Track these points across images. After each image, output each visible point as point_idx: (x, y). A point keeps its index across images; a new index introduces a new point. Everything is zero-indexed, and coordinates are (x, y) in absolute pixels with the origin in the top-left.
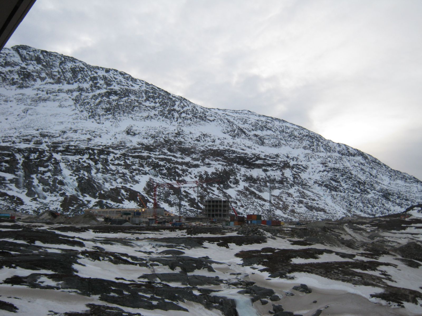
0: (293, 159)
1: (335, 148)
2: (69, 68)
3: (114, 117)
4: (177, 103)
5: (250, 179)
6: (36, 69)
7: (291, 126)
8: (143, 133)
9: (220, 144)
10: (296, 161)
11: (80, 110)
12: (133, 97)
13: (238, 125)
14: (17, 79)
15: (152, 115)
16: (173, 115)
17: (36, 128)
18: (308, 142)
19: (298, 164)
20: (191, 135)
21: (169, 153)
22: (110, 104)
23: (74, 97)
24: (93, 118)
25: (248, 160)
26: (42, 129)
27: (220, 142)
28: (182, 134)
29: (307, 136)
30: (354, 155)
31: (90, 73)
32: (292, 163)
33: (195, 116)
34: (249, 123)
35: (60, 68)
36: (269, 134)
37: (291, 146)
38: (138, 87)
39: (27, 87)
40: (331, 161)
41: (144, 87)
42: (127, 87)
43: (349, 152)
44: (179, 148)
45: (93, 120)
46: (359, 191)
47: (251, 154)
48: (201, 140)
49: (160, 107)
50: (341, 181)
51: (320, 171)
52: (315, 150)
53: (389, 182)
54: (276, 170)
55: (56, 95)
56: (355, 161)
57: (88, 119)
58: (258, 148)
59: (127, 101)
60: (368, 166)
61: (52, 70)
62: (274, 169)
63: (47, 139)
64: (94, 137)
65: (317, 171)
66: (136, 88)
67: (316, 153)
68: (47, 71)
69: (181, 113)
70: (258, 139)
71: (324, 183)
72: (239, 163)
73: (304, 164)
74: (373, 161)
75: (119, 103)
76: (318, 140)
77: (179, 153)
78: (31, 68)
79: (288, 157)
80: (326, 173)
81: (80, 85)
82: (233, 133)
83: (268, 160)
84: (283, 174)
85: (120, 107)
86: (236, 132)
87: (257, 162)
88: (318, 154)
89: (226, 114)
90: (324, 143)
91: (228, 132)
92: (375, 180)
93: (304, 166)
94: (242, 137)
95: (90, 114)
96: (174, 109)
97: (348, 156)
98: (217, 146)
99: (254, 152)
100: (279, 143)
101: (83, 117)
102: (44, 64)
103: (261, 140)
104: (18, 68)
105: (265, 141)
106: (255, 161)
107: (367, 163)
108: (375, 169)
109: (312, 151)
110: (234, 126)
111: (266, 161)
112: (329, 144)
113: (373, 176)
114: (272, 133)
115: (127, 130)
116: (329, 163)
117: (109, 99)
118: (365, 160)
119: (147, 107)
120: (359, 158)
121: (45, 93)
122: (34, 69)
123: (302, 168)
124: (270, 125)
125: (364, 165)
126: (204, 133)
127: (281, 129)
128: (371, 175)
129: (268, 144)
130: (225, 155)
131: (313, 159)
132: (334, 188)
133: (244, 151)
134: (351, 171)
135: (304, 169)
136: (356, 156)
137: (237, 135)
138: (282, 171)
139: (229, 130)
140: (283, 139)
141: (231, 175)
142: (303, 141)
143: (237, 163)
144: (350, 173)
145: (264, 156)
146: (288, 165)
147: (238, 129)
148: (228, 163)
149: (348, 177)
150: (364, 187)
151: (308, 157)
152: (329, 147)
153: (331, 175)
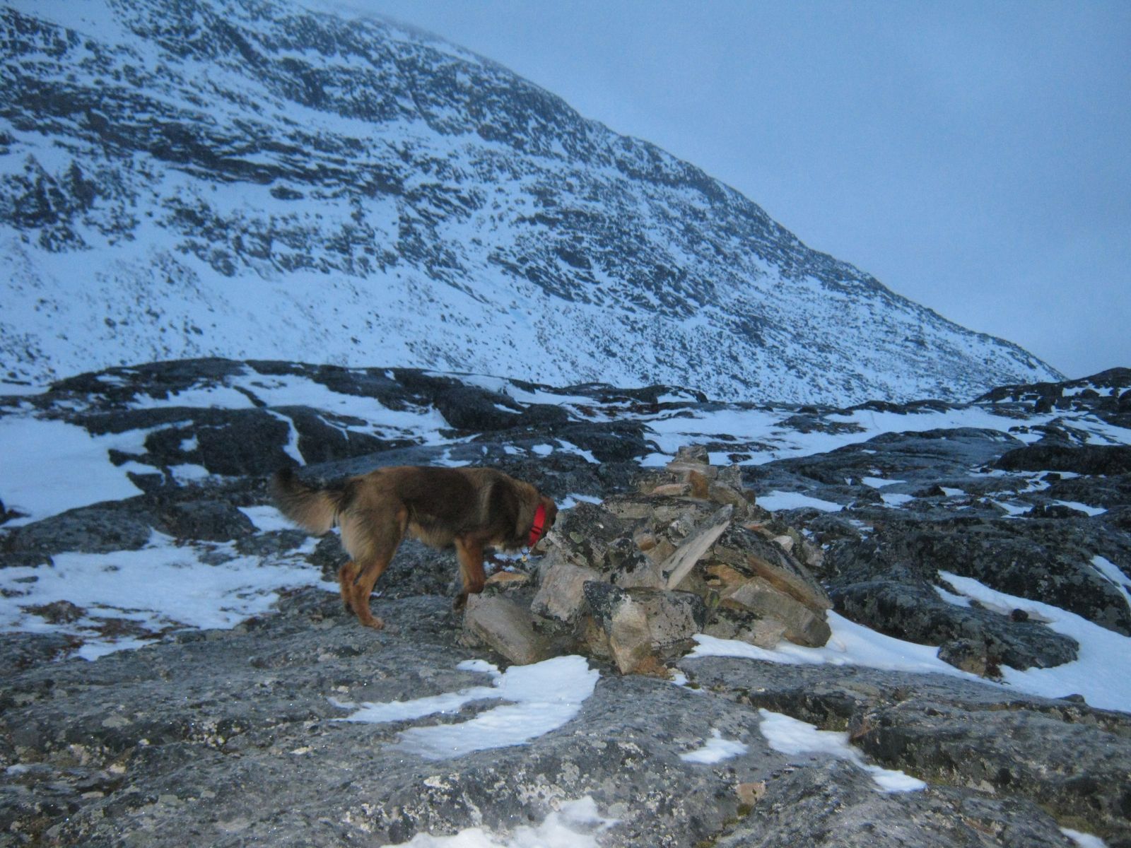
0: (425, 166)
1: (609, 150)
5: (189, 217)
10: (438, 173)
19: (439, 187)
25: (208, 143)
30: (674, 184)
32: (416, 180)
40: (577, 189)
46: (655, 301)
47: (230, 124)
50: (592, 261)
51: (522, 220)
53: (776, 282)
54: (335, 196)
56: (673, 201)
60: (718, 221)
62: (328, 192)
65: (514, 216)
71: (527, 266)
72: (160, 152)
74: (742, 212)
79: (406, 156)
82: (182, 36)
83: (308, 155)
84: (358, 217)
87: (249, 158)
88: (539, 161)
92: (730, 269)
93: (465, 194)
97: (655, 182)
99: (247, 115)
100: (389, 102)
106: (242, 152)
107: (716, 214)
111: (298, 157)
113: (725, 257)
123: (456, 202)
125: (702, 220)
128: (718, 251)
129: (336, 101)
130: (95, 111)
131: (507, 175)
132: (563, 284)
133: (200, 105)
134: (642, 229)
135: (464, 207)
136: (681, 185)
137: (198, 48)
138: (358, 202)
139: (164, 24)
140: (409, 93)
141: (101, 193)
142: (485, 110)
143: (150, 150)
144: (636, 237)
145: (292, 138)
146: (392, 182)
147: (212, 29)
148: (107, 147)
149: (625, 248)
150: (677, 289)
151: (490, 165)
152: (586, 145)
153: (560, 238)
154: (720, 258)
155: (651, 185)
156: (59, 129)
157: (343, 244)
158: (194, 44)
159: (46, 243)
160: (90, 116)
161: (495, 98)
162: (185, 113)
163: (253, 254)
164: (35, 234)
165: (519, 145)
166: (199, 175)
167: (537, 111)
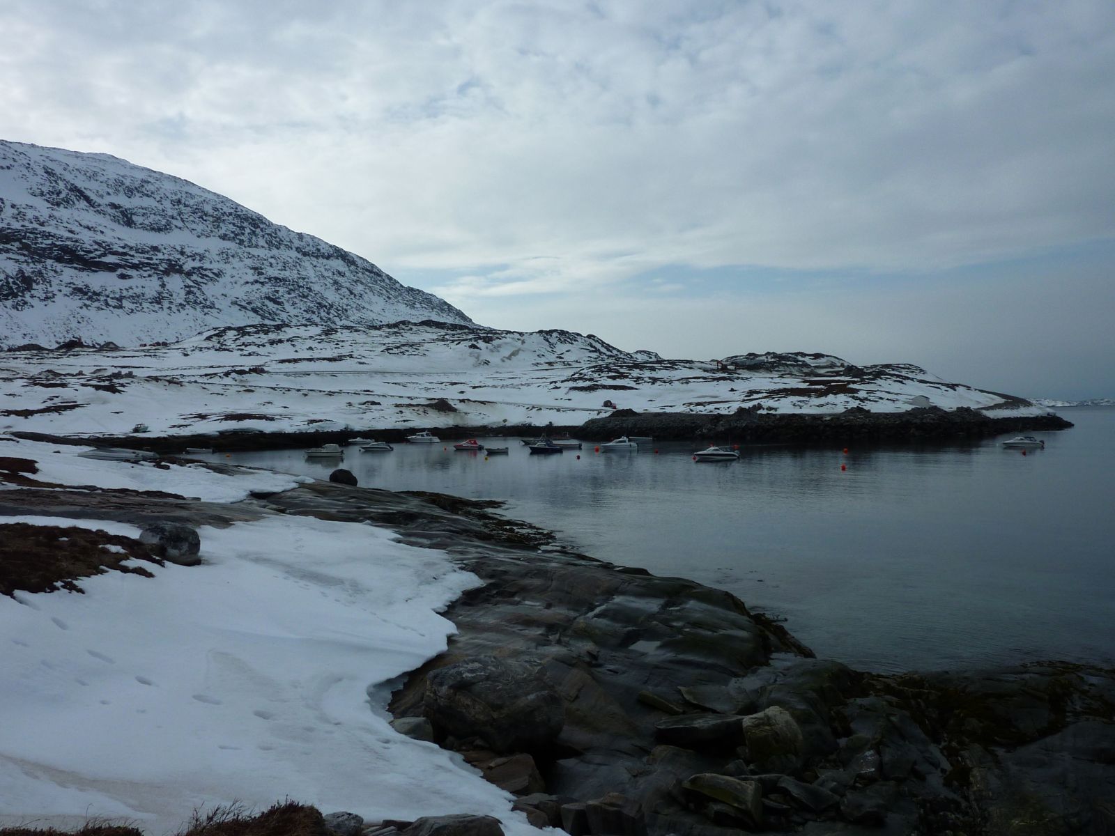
0: (193, 257)
1: (291, 242)
5: (80, 291)
7: (200, 193)
9: (13, 218)
10: (200, 261)
13: (71, 181)
18: (231, 226)
19: (202, 268)
25: (82, 253)
27: (15, 211)
29: (231, 214)
30: (328, 257)
32: (189, 265)
34: (102, 179)
36: (145, 205)
37: (194, 232)
40: (274, 265)
43: (318, 250)
46: (317, 320)
47: (91, 242)
50: (285, 302)
51: (247, 283)
52: (246, 243)
53: (382, 307)
54: (150, 276)
56: (327, 267)
58: (114, 230)
60: (352, 277)
62: (145, 274)
65: (242, 281)
67: (248, 250)
70: (118, 214)
71: (252, 306)
72: (59, 259)
73: (216, 267)
74: (367, 270)
76: (255, 224)
79: (182, 253)
80: (258, 286)
82: (55, 196)
83: (133, 256)
84: (163, 286)
86: (63, 195)
87: (104, 259)
88: (254, 251)
89: (47, 157)
90: (269, 231)
91: (42, 194)
92: (357, 302)
93: (215, 271)
94: (77, 206)
97: (317, 257)
98: (5, 221)
99: (99, 238)
100: (168, 224)
103: (126, 216)
105: (134, 218)
106: (100, 256)
107: (351, 273)
109: (240, 244)
110: (59, 182)
111: (128, 257)
112: (280, 234)
113: (355, 296)
114: (155, 204)
116: (268, 268)
118: (349, 267)
120: (338, 264)
123: (211, 275)
124: (150, 187)
125: (343, 276)
127: (174, 198)
128: (351, 293)
129: (141, 224)
130: (24, 241)
131: (237, 259)
132: (270, 314)
133: (74, 234)
134: (311, 284)
135: (216, 278)
136: (332, 258)
137: (65, 202)
138: (161, 278)
139: (45, 189)
140: (178, 217)
141: (35, 281)
142: (221, 225)
143: (54, 259)
144: (307, 288)
145: (123, 248)
146: (177, 267)
147: (70, 190)
148: (32, 258)
149: (301, 294)
150: (328, 314)
151: (227, 255)
152: (278, 240)
153: (267, 291)
154: (352, 296)
155: (315, 259)
156: (7, 251)
157: (158, 300)
158: (63, 200)
159: (15, 307)
160: (21, 243)
161: (226, 218)
162: (68, 239)
163: (114, 307)
164: (9, 303)
165: (241, 242)
166: (80, 270)
167: (250, 223)
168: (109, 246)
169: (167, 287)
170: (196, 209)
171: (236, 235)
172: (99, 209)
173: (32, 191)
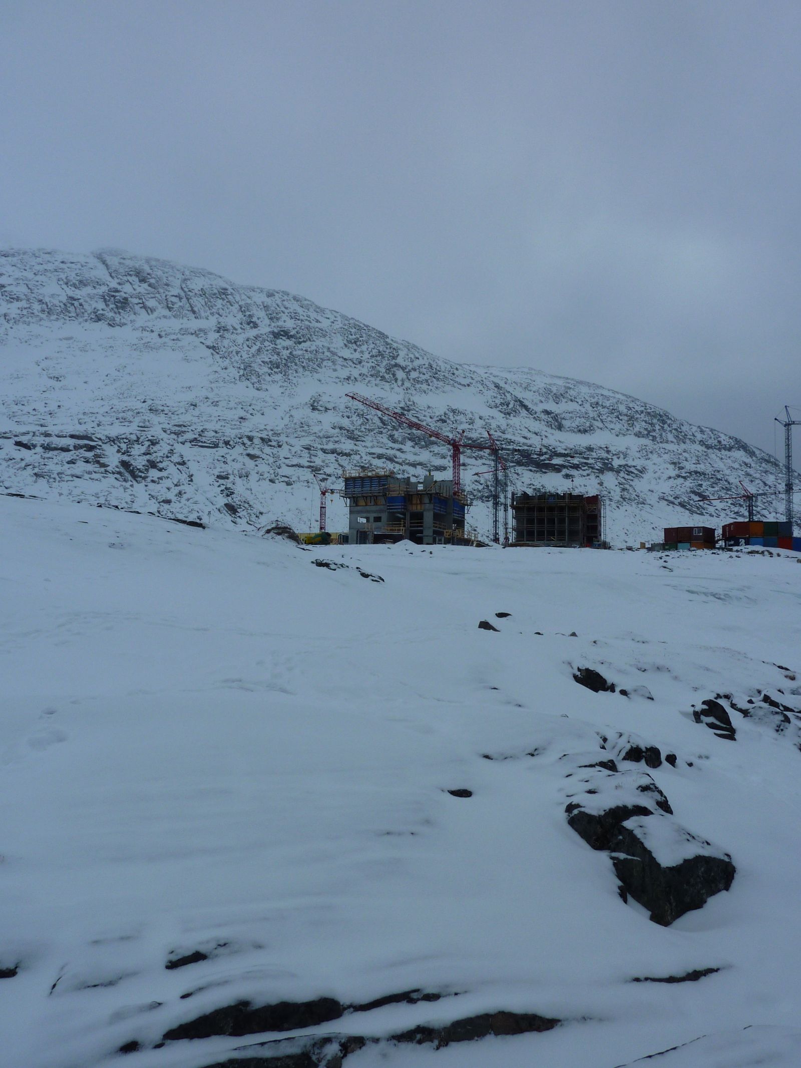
2: (200, 289)
3: (287, 379)
4: (402, 354)
6: (137, 291)
7: (612, 395)
8: (342, 407)
9: (483, 428)
11: (223, 365)
12: (319, 342)
13: (513, 393)
14: (103, 310)
15: (357, 376)
16: (394, 375)
17: (142, 398)
18: (644, 424)
20: (430, 410)
21: (391, 444)
22: (278, 354)
23: (209, 343)
24: (248, 380)
26: (153, 400)
27: (482, 422)
28: (414, 410)
29: (642, 412)
31: (238, 298)
33: (434, 377)
34: (534, 389)
35: (182, 288)
36: (570, 410)
37: (613, 431)
38: (328, 322)
39: (121, 325)
41: (339, 322)
42: (307, 323)
43: (719, 442)
44: (409, 434)
45: (248, 383)
48: (448, 421)
49: (370, 361)
52: (658, 439)
55: (178, 339)
57: (238, 382)
58: (553, 434)
59: (309, 350)
61: (167, 293)
63: (162, 418)
64: (251, 414)
66: (325, 324)
67: (661, 445)
68: (157, 295)
69: (410, 371)
70: (550, 419)
73: (639, 463)
75: (294, 353)
76: (663, 420)
77: (409, 444)
78: (127, 288)
80: (681, 480)
81: (221, 319)
85: (297, 361)
86: (511, 406)
89: (491, 374)
90: (674, 426)
91: (496, 407)
94: (522, 415)
95: (242, 372)
96: (396, 363)
98: (478, 431)
101: (227, 378)
102: (153, 281)
103: (557, 421)
104: (104, 289)
105: (564, 422)
108: (771, 473)
109: (653, 440)
110: (506, 394)
112: (684, 428)
114: (578, 408)
115: (312, 401)
116: (685, 462)
117: (275, 345)
118: (752, 458)
119: (345, 359)
120: (740, 455)
121: (155, 334)
122: (134, 292)
124: (572, 392)
126: (454, 408)
127: (593, 401)
168: (554, 449)
169: (605, 485)
170: (613, 409)
171: (649, 432)
172: (536, 416)
173: (488, 404)
